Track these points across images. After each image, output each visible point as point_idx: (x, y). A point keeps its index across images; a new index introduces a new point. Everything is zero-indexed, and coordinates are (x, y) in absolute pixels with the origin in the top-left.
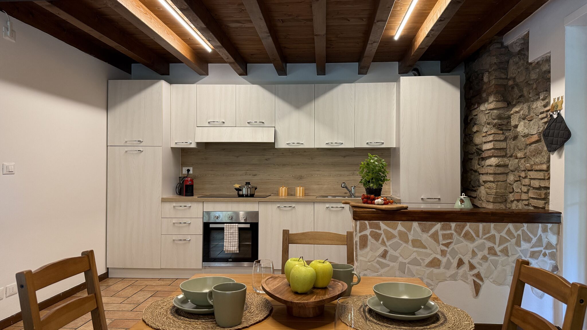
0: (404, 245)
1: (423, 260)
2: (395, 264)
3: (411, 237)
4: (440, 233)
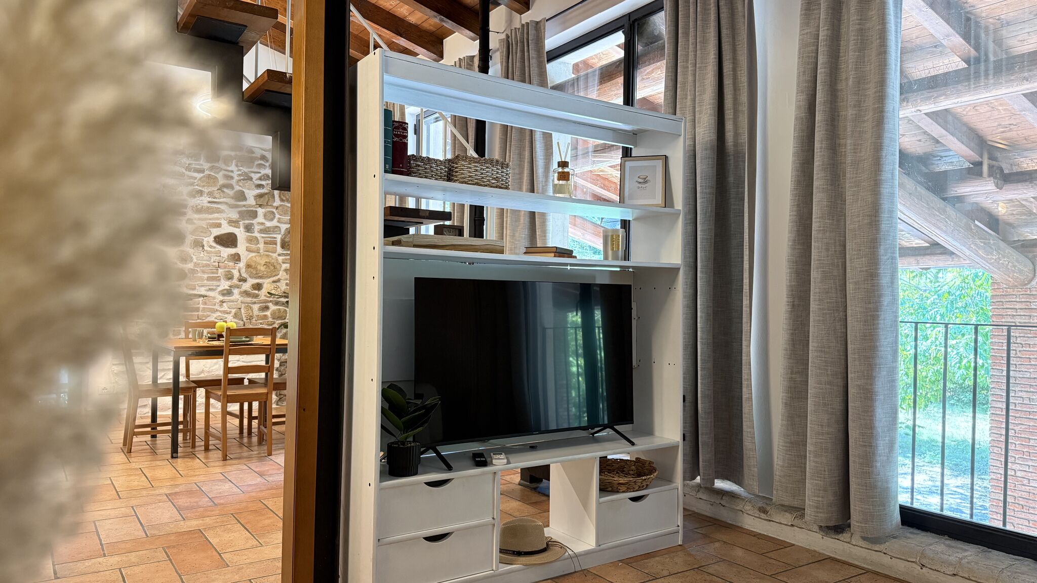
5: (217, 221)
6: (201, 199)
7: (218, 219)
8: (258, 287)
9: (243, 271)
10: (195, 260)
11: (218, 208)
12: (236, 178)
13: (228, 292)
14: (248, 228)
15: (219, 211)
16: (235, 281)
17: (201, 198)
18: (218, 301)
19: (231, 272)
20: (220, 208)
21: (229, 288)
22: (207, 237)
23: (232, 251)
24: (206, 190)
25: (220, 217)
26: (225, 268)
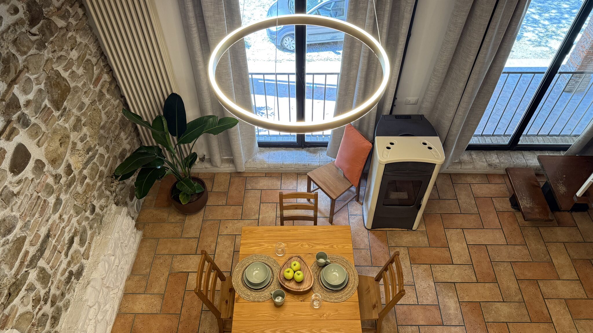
8: (69, 170)
9: (51, 169)
10: (18, 215)
13: (57, 204)
14: (25, 122)
16: (55, 187)
18: (58, 221)
19: (48, 184)
21: (56, 199)
22: (6, 178)
23: (31, 164)
26: (41, 187)
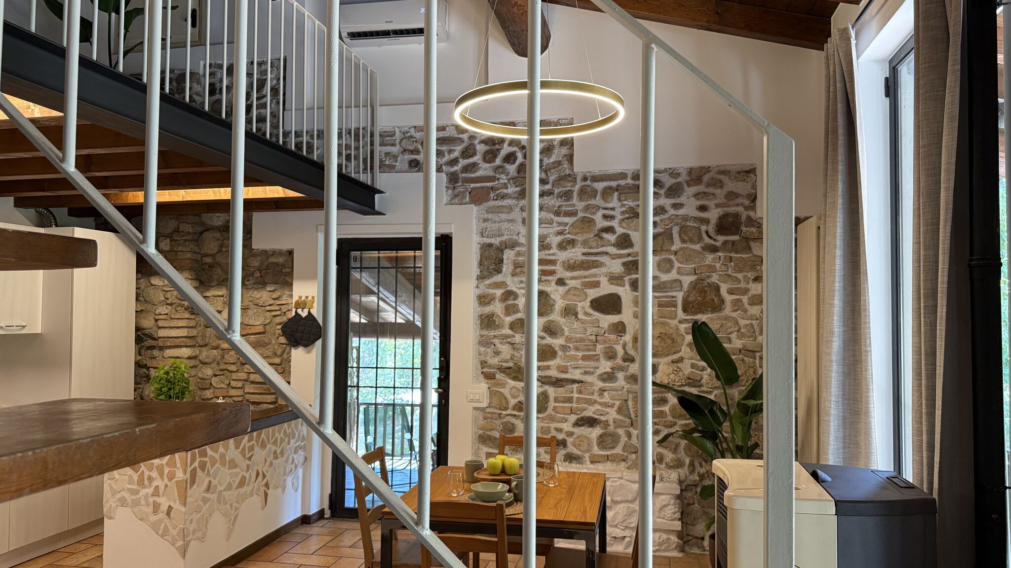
0: (222, 469)
1: (234, 481)
2: (213, 495)
3: (228, 459)
4: (247, 446)
5: (594, 279)
6: (573, 252)
7: (595, 275)
9: (629, 347)
10: (567, 333)
11: (596, 261)
12: (619, 217)
13: (609, 377)
14: (636, 286)
15: (597, 265)
16: (619, 361)
17: (573, 250)
18: (597, 389)
19: (614, 348)
20: (598, 261)
21: (611, 371)
22: (582, 301)
23: (614, 319)
24: (579, 238)
25: (599, 272)
26: (605, 342)
